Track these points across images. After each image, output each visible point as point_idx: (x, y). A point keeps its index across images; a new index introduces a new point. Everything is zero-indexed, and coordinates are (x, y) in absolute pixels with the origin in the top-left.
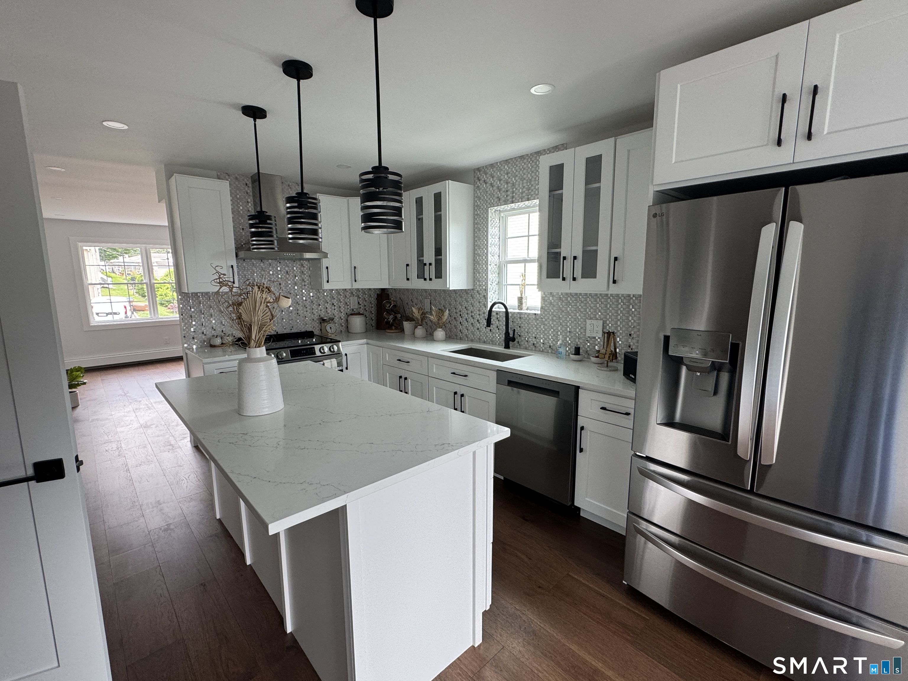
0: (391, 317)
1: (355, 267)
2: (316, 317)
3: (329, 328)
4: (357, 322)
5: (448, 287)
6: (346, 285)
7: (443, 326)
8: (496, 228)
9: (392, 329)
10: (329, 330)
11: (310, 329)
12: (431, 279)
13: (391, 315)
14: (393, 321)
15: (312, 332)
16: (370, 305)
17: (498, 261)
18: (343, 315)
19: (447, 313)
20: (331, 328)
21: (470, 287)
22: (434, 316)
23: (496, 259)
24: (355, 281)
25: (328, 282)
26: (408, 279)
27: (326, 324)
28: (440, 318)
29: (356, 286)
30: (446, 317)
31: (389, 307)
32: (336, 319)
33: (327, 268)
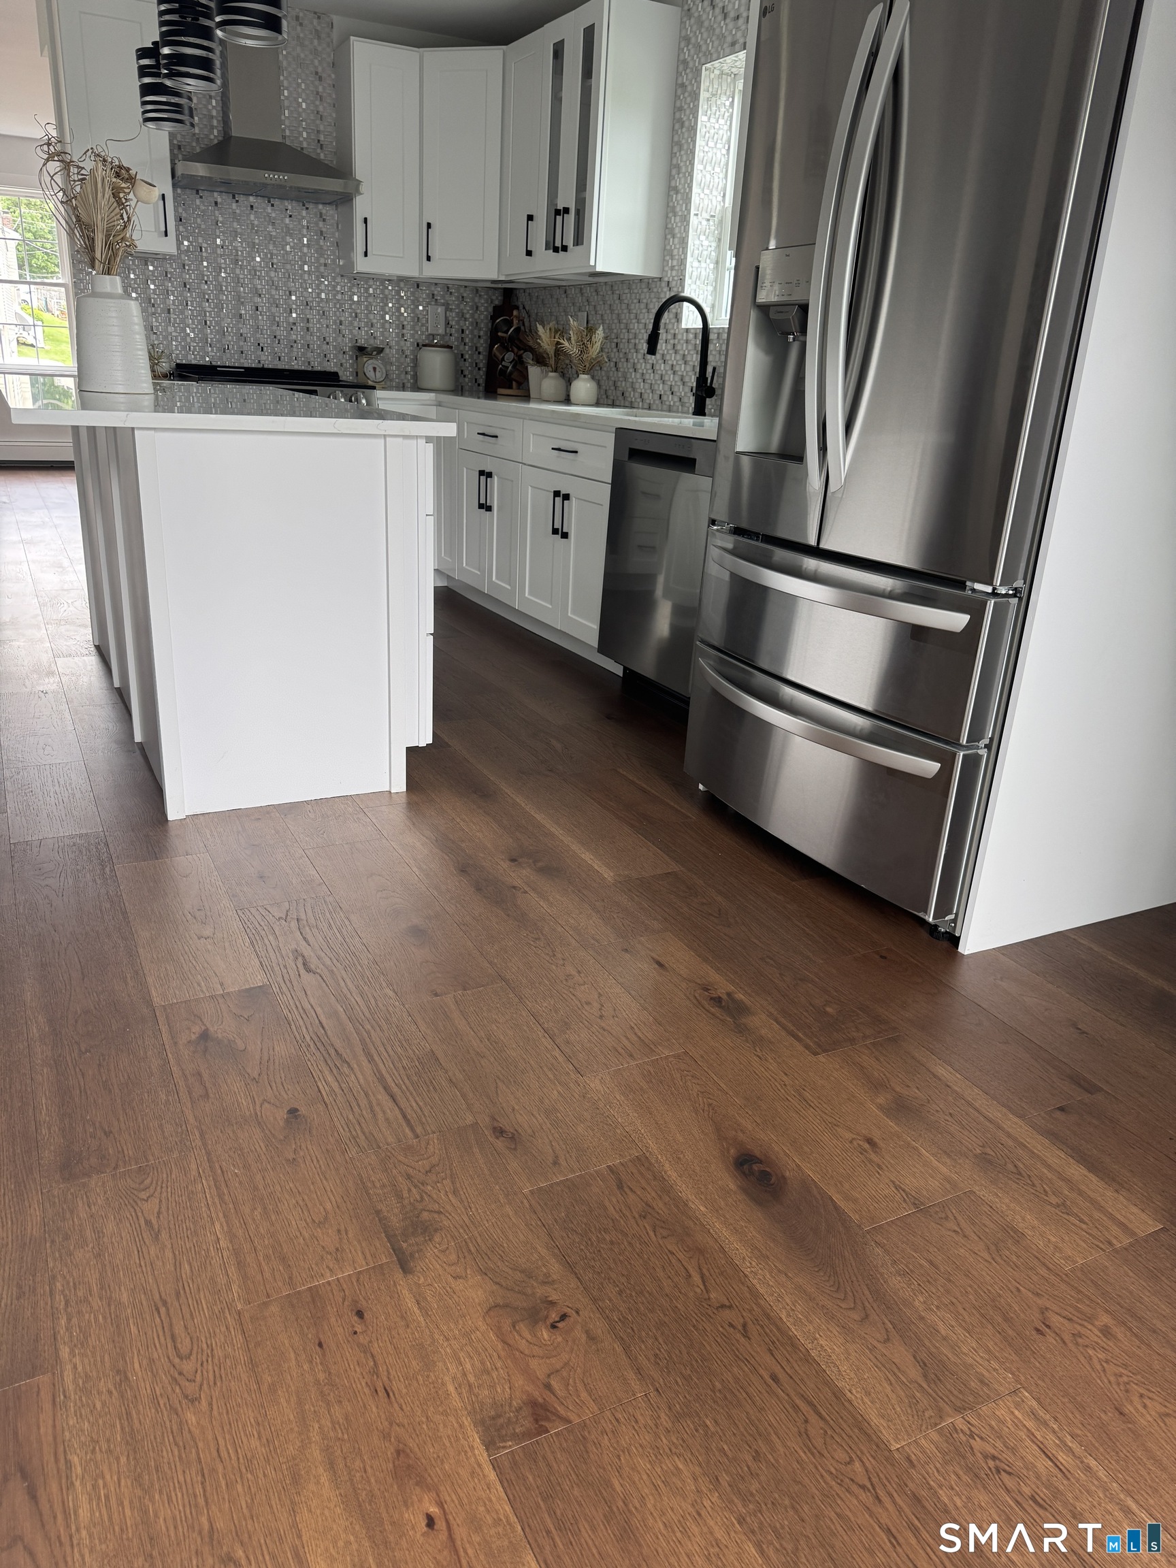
0: (510, 356)
1: (429, 225)
2: (347, 345)
3: (372, 370)
4: (436, 363)
5: (592, 263)
6: (410, 268)
7: (592, 369)
8: (721, 121)
9: (510, 387)
10: (370, 374)
11: (331, 367)
12: (566, 247)
13: (508, 351)
14: (513, 367)
15: (336, 374)
16: (476, 332)
17: (718, 208)
18: (408, 347)
19: (600, 333)
20: (375, 369)
21: (652, 273)
22: (573, 342)
23: (714, 203)
24: (429, 259)
25: (366, 255)
26: (529, 253)
27: (365, 359)
28: (584, 349)
29: (432, 271)
30: (597, 346)
31: (506, 332)
32: (391, 353)
33: (366, 220)
